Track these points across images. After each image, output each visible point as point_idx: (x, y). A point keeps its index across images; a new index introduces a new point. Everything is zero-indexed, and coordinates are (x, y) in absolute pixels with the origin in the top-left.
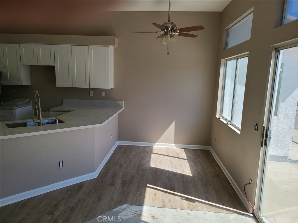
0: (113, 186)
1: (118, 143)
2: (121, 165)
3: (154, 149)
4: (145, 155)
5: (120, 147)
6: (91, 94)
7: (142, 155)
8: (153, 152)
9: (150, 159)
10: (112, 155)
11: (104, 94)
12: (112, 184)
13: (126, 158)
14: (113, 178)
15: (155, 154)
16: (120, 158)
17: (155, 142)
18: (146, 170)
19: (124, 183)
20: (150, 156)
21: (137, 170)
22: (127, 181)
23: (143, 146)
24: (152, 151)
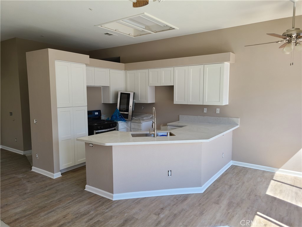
0: (218, 205)
1: (232, 163)
2: (231, 186)
3: (276, 175)
4: (262, 180)
5: (233, 167)
6: (205, 111)
7: (259, 179)
8: (274, 179)
9: (268, 186)
10: (223, 174)
11: (218, 111)
12: (217, 203)
13: (238, 179)
14: (219, 197)
15: (276, 182)
16: (232, 178)
17: (278, 168)
18: (260, 197)
19: (230, 205)
20: (269, 182)
21: (248, 195)
22: (234, 203)
23: (262, 170)
24: (273, 177)
